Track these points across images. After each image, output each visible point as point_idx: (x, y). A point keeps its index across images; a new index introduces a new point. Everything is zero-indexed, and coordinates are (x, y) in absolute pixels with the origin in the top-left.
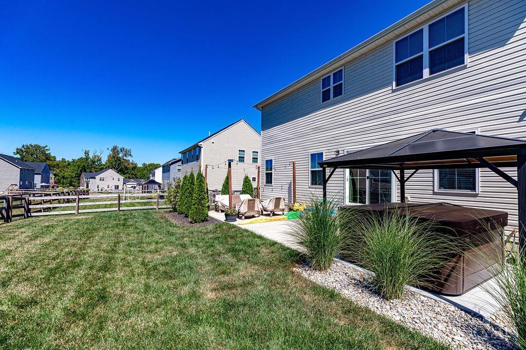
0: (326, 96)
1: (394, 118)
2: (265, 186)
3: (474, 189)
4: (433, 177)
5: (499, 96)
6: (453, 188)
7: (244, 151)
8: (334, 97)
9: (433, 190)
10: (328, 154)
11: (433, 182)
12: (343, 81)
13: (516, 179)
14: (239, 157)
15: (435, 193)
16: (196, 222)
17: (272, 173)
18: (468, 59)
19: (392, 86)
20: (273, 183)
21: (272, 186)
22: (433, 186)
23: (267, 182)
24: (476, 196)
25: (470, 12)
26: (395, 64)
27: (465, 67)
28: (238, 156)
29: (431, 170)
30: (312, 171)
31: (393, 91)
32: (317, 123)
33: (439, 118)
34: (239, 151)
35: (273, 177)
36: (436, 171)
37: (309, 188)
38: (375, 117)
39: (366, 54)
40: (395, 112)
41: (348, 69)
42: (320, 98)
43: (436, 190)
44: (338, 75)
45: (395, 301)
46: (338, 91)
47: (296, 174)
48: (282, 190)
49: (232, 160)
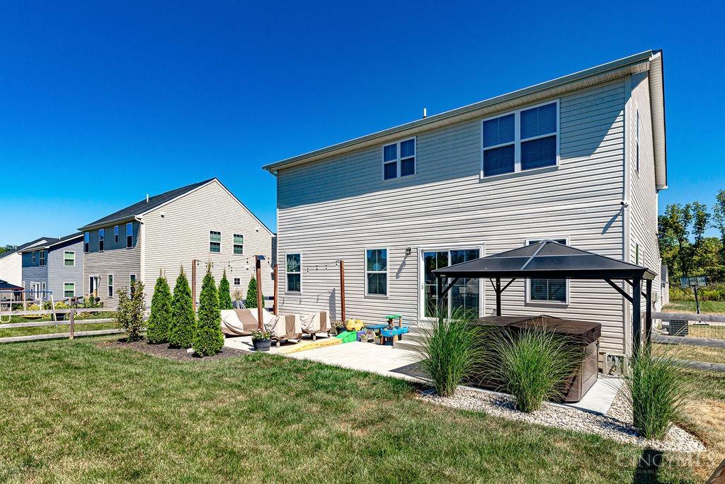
0: (390, 172)
1: (482, 214)
2: (286, 294)
3: (564, 299)
4: (525, 287)
5: (587, 205)
6: (544, 299)
7: (219, 233)
8: (403, 174)
9: (525, 301)
10: (394, 251)
11: (525, 291)
12: (415, 156)
13: (631, 296)
14: (211, 243)
15: (527, 305)
16: (207, 355)
17: (300, 274)
18: (559, 161)
19: (480, 174)
20: (302, 290)
21: (300, 295)
22: (525, 296)
23: (290, 289)
24: (566, 307)
25: (562, 109)
26: (483, 149)
27: (556, 169)
28: (210, 241)
29: (523, 280)
30: (369, 275)
31: (481, 181)
32: (376, 208)
33: (530, 221)
34: (211, 232)
35: (301, 281)
36: (528, 281)
37: (366, 297)
38: (458, 210)
39: (447, 127)
40: (483, 207)
41: (422, 141)
42: (381, 172)
43: (528, 301)
44: (408, 146)
45: (535, 412)
46: (408, 168)
47: (345, 278)
48: (319, 301)
49: (262, 257)
